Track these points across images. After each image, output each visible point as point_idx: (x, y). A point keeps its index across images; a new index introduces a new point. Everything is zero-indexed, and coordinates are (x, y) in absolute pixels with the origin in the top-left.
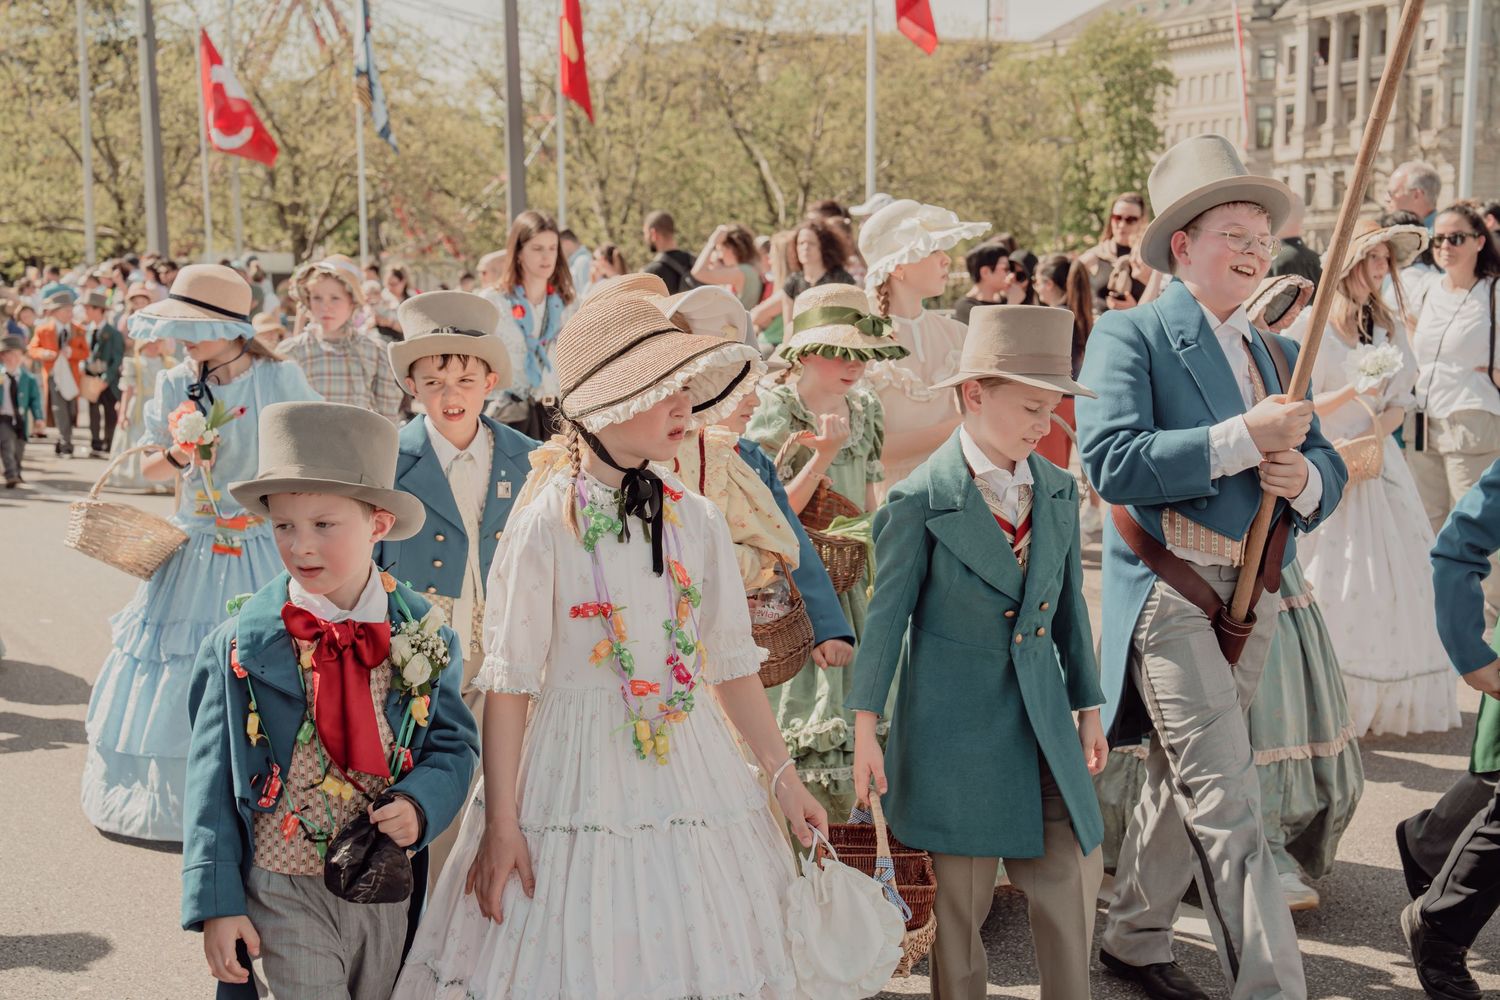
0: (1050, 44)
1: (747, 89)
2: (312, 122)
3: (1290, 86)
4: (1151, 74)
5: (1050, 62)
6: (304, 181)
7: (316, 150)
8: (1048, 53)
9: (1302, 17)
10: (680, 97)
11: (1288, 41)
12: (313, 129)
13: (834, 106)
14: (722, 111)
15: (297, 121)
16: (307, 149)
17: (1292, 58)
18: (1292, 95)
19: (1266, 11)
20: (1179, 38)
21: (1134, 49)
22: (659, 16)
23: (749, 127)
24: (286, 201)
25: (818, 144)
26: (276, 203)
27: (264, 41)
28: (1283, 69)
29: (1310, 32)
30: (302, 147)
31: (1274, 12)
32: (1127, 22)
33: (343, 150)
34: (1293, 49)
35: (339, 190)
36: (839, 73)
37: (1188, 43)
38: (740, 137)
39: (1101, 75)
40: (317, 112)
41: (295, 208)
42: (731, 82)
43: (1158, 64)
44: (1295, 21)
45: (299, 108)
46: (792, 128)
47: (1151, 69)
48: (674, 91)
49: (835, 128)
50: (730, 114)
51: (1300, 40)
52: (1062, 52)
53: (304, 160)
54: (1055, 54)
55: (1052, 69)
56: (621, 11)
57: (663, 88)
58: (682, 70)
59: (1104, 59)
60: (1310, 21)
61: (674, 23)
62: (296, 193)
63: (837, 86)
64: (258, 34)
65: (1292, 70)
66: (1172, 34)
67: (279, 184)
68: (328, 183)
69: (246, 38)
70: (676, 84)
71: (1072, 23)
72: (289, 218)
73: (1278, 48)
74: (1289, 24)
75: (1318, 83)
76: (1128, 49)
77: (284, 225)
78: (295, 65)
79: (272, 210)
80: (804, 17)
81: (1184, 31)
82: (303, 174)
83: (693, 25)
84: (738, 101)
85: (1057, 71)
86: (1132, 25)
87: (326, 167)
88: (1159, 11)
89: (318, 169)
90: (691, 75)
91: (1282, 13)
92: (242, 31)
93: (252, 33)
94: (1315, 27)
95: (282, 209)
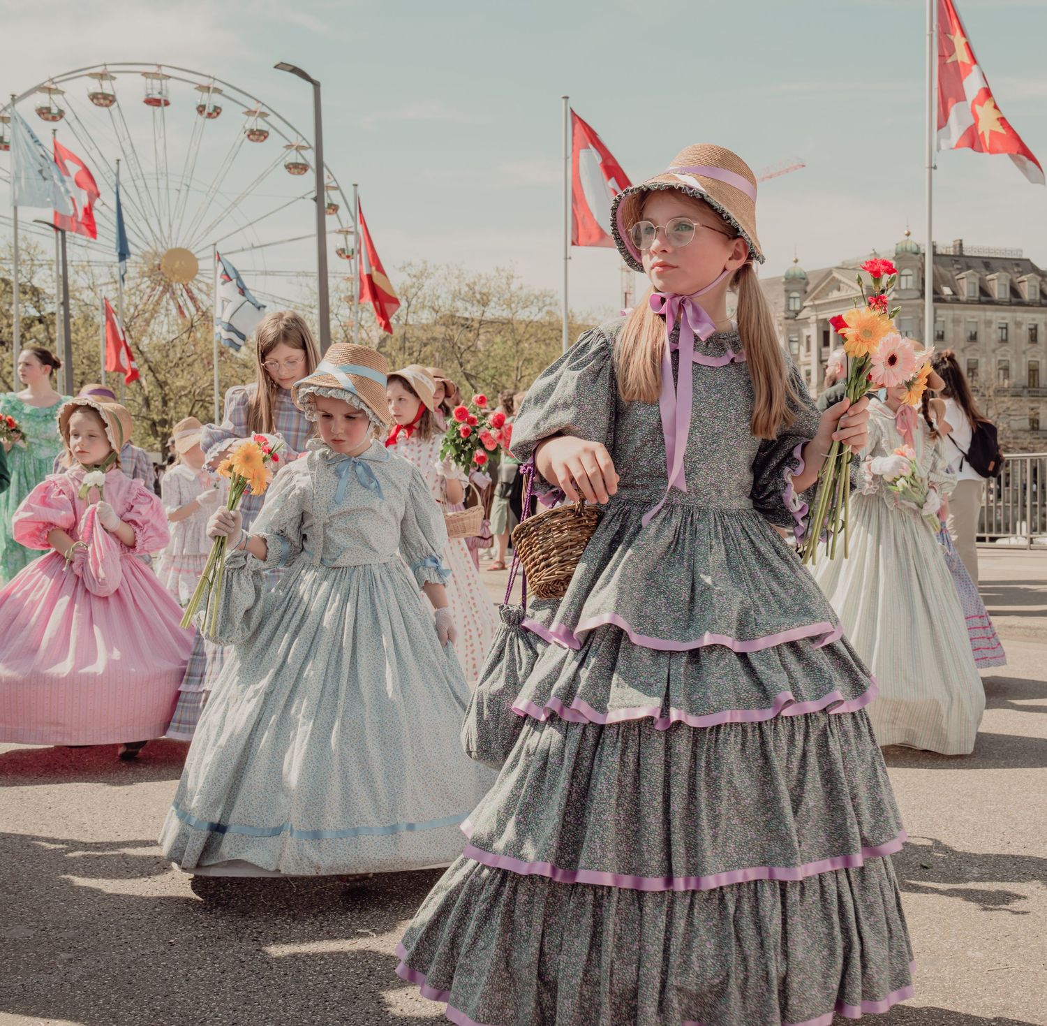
1: (472, 349)
2: (177, 365)
3: (808, 359)
6: (171, 404)
7: (180, 383)
9: (813, 318)
10: (428, 353)
11: (806, 332)
12: (178, 370)
13: (528, 361)
14: (456, 362)
15: (166, 364)
16: (173, 383)
17: (808, 343)
18: (809, 364)
19: (792, 314)
22: (414, 302)
23: (473, 373)
24: (156, 418)
25: (519, 384)
26: (149, 419)
27: (144, 311)
28: (803, 349)
29: (818, 329)
30: (169, 382)
31: (797, 313)
33: (198, 385)
34: (808, 337)
35: (194, 411)
36: (532, 340)
38: (468, 379)
40: (180, 359)
41: (164, 423)
42: (462, 344)
44: (809, 321)
45: (167, 356)
46: (501, 375)
48: (424, 349)
49: (529, 375)
50: (461, 365)
51: (812, 332)
53: (171, 390)
57: (417, 347)
58: (429, 336)
60: (818, 321)
61: (423, 307)
62: (164, 412)
63: (530, 349)
64: (140, 307)
65: (808, 349)
67: (152, 407)
68: (187, 406)
69: (132, 310)
70: (425, 345)
72: (159, 429)
73: (800, 336)
74: (805, 321)
75: (823, 358)
77: (156, 434)
78: (165, 328)
79: (147, 424)
80: (509, 306)
82: (170, 399)
83: (437, 308)
84: (467, 356)
87: (186, 395)
89: (180, 397)
90: (435, 339)
91: (801, 316)
92: (130, 304)
93: (136, 307)
94: (821, 325)
95: (154, 424)
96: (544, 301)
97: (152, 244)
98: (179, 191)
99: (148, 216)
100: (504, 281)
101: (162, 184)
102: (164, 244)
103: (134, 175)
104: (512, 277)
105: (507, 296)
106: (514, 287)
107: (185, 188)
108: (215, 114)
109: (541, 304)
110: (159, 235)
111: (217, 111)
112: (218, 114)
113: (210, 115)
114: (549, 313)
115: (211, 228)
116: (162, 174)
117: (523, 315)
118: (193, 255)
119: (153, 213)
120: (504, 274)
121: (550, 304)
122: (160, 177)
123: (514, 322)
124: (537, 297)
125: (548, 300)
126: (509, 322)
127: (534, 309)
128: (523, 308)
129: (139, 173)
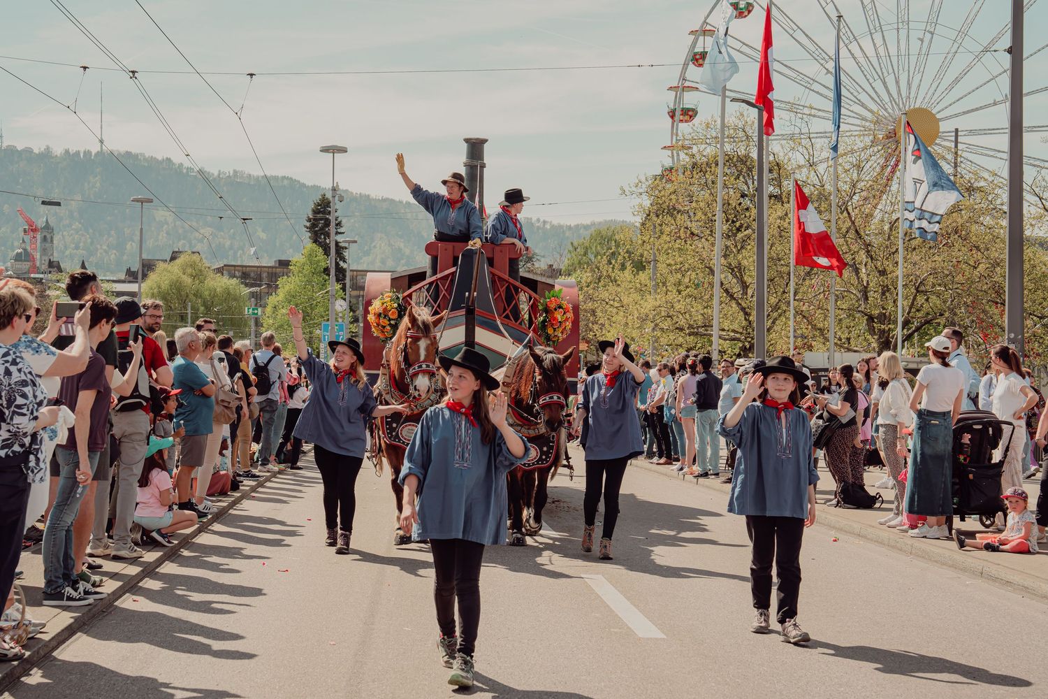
24: (875, 313)
26: (867, 314)
41: (882, 318)
62: (883, 306)
77: (873, 331)
79: (865, 319)
95: (872, 319)
97: (889, 106)
98: (922, 40)
99: (886, 74)
101: (903, 33)
102: (901, 106)
103: (872, 27)
107: (928, 36)
110: (895, 96)
115: (957, 81)
116: (903, 22)
118: (934, 115)
119: (891, 71)
122: (900, 25)
129: (877, 25)
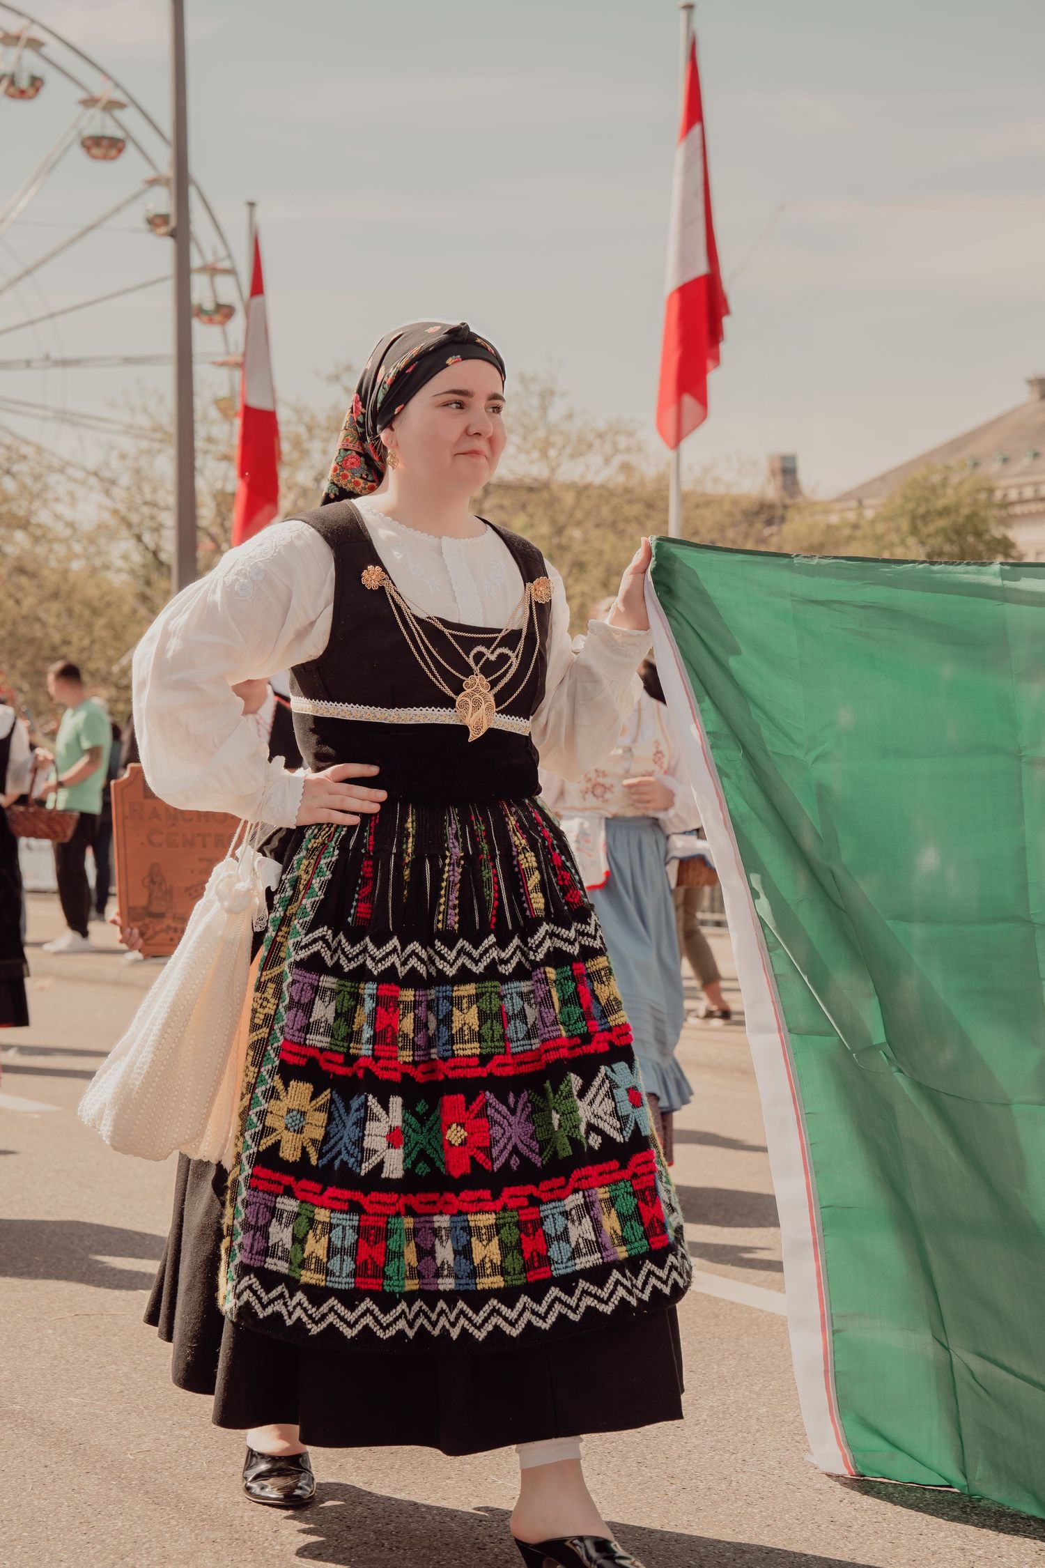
0: (853, 504)
4: (988, 544)
5: (856, 526)
8: (851, 516)
20: (1022, 501)
21: (965, 511)
32: (954, 480)
37: (1033, 507)
39: (923, 543)
43: (997, 532)
47: (987, 537)
52: (869, 514)
54: (861, 515)
55: (859, 533)
56: (305, 435)
59: (925, 522)
66: (1013, 495)
71: (883, 479)
76: (957, 512)
80: (544, 453)
81: (1029, 493)
85: (865, 537)
86: (961, 484)
88: (996, 466)
96: (615, 445)
100: (535, 401)
104: (552, 393)
105: (541, 433)
106: (555, 414)
108: (31, 92)
109: (608, 449)
111: (36, 83)
112: (37, 90)
113: (22, 94)
114: (626, 468)
117: (571, 471)
120: (535, 388)
121: (628, 450)
123: (554, 487)
124: (601, 436)
125: (623, 442)
126: (546, 486)
127: (595, 460)
128: (573, 456)
